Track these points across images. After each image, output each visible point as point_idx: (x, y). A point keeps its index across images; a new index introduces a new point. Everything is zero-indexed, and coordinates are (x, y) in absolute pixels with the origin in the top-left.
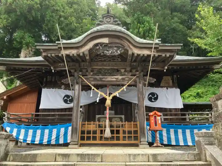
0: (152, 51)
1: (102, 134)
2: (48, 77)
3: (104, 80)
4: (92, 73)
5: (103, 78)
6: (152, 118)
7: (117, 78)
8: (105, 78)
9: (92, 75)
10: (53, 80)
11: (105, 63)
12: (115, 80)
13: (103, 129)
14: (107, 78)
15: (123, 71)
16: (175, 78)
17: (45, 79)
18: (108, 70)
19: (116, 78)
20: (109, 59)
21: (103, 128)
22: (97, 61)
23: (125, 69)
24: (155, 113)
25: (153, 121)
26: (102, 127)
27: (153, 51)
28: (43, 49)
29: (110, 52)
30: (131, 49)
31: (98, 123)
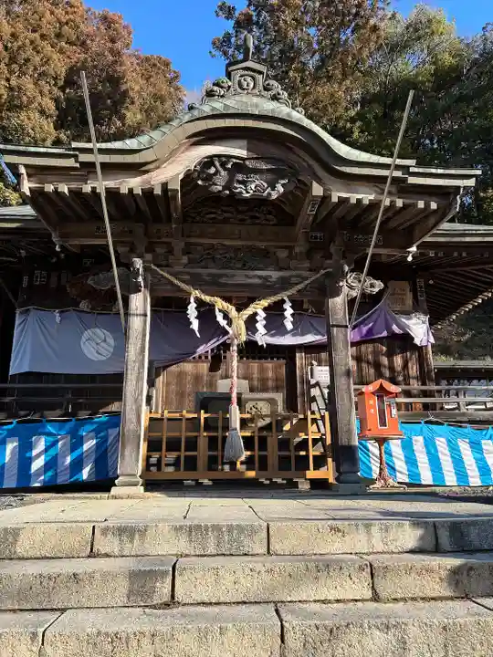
0: (383, 190)
1: (216, 449)
2: (37, 272)
3: (223, 280)
4: (185, 260)
5: (221, 276)
6: (371, 402)
7: (266, 278)
8: (226, 275)
9: (185, 266)
10: (53, 283)
11: (227, 228)
12: (257, 281)
13: (220, 434)
14: (233, 276)
15: (283, 254)
16: (421, 287)
17: (26, 279)
18: (237, 249)
19: (260, 277)
20: (240, 216)
21: (220, 430)
22: (203, 222)
23: (290, 248)
24: (381, 384)
25: (375, 411)
26: (216, 429)
27: (386, 190)
28: (26, 166)
29: (251, 188)
30: (320, 181)
31: (203, 415)
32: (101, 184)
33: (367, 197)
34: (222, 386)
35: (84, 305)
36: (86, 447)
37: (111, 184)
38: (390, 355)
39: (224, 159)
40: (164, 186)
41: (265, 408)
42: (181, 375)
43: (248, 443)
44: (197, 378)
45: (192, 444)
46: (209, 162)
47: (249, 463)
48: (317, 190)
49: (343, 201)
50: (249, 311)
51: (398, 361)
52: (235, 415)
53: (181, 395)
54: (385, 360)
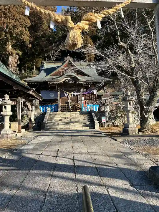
14: (69, 89)
26: (68, 106)
27: (84, 82)
29: (71, 82)
30: (77, 81)
31: (66, 105)
32: (55, 83)
33: (82, 83)
34: (68, 101)
35: (50, 90)
36: (53, 108)
37: (57, 82)
38: (91, 95)
39: (68, 79)
40: (62, 82)
41: (73, 104)
42: (63, 99)
43: (71, 107)
44: (65, 99)
45: (65, 108)
46: (66, 80)
47: (71, 109)
48: (77, 82)
49: (80, 83)
50: (71, 94)
51: (92, 96)
52: (70, 105)
53: (63, 101)
54: (90, 96)
